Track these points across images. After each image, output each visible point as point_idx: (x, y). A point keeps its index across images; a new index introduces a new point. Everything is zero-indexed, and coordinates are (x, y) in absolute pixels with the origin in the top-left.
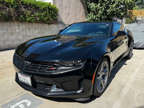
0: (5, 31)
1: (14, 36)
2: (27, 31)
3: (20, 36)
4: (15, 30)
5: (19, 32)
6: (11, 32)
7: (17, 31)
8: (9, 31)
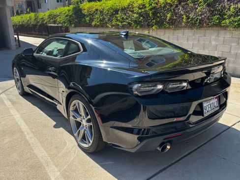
0: (196, 42)
1: (207, 51)
2: (233, 44)
3: (216, 52)
4: (210, 42)
5: (217, 45)
6: (204, 44)
7: (213, 43)
8: (202, 43)
